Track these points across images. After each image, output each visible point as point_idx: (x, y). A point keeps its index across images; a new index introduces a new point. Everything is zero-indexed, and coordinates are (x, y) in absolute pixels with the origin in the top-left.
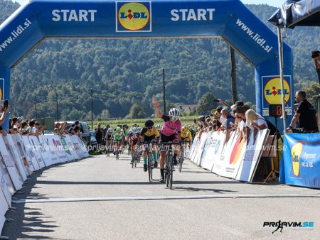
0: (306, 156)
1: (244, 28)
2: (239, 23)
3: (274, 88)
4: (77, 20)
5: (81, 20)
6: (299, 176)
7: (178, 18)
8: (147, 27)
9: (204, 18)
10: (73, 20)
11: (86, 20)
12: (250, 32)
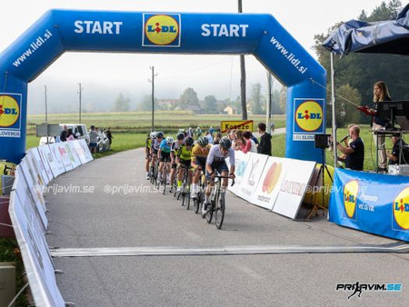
0: (365, 198)
1: (279, 46)
2: (273, 40)
3: (307, 112)
4: (100, 32)
5: (105, 32)
6: (354, 217)
7: (209, 33)
8: (175, 42)
9: (237, 35)
10: (97, 33)
11: (111, 32)
12: (284, 52)
